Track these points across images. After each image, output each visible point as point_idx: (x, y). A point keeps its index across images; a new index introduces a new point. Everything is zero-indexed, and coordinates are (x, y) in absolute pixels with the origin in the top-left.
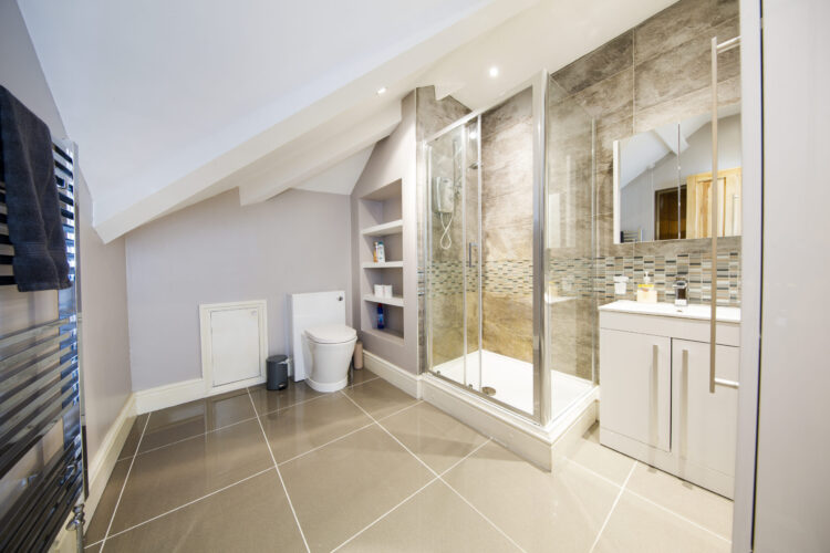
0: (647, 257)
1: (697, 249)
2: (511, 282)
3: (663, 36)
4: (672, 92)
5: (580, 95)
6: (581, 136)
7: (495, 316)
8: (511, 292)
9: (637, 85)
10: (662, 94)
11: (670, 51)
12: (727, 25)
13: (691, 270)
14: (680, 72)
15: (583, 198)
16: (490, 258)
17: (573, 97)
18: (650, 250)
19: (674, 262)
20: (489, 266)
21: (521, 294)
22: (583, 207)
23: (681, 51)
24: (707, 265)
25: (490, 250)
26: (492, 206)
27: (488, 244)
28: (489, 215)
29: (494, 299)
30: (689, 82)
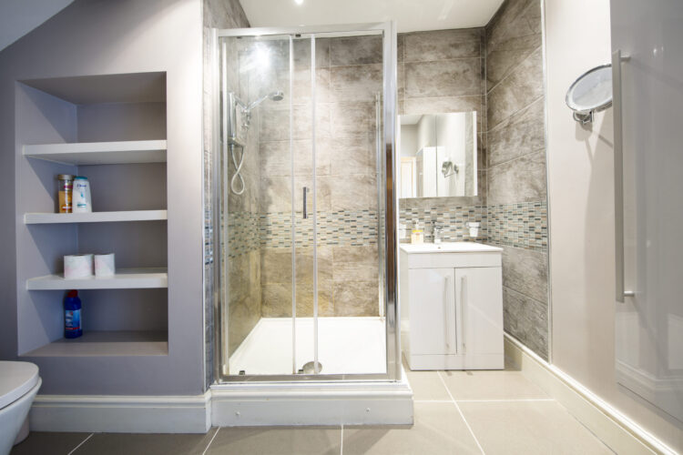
0: (414, 209)
1: (441, 204)
2: (300, 235)
3: (422, 51)
4: (427, 92)
5: (365, 67)
6: (366, 103)
7: (281, 275)
8: (300, 246)
9: (406, 77)
10: (421, 91)
11: (426, 63)
12: (454, 62)
13: (439, 218)
14: (431, 80)
15: (369, 157)
16: (272, 209)
17: (360, 67)
18: (416, 204)
19: (429, 213)
20: (271, 219)
21: (311, 247)
22: (369, 165)
23: (431, 66)
24: (446, 215)
25: (273, 200)
26: (276, 149)
27: (271, 192)
28: (271, 161)
29: (279, 255)
30: (435, 89)
